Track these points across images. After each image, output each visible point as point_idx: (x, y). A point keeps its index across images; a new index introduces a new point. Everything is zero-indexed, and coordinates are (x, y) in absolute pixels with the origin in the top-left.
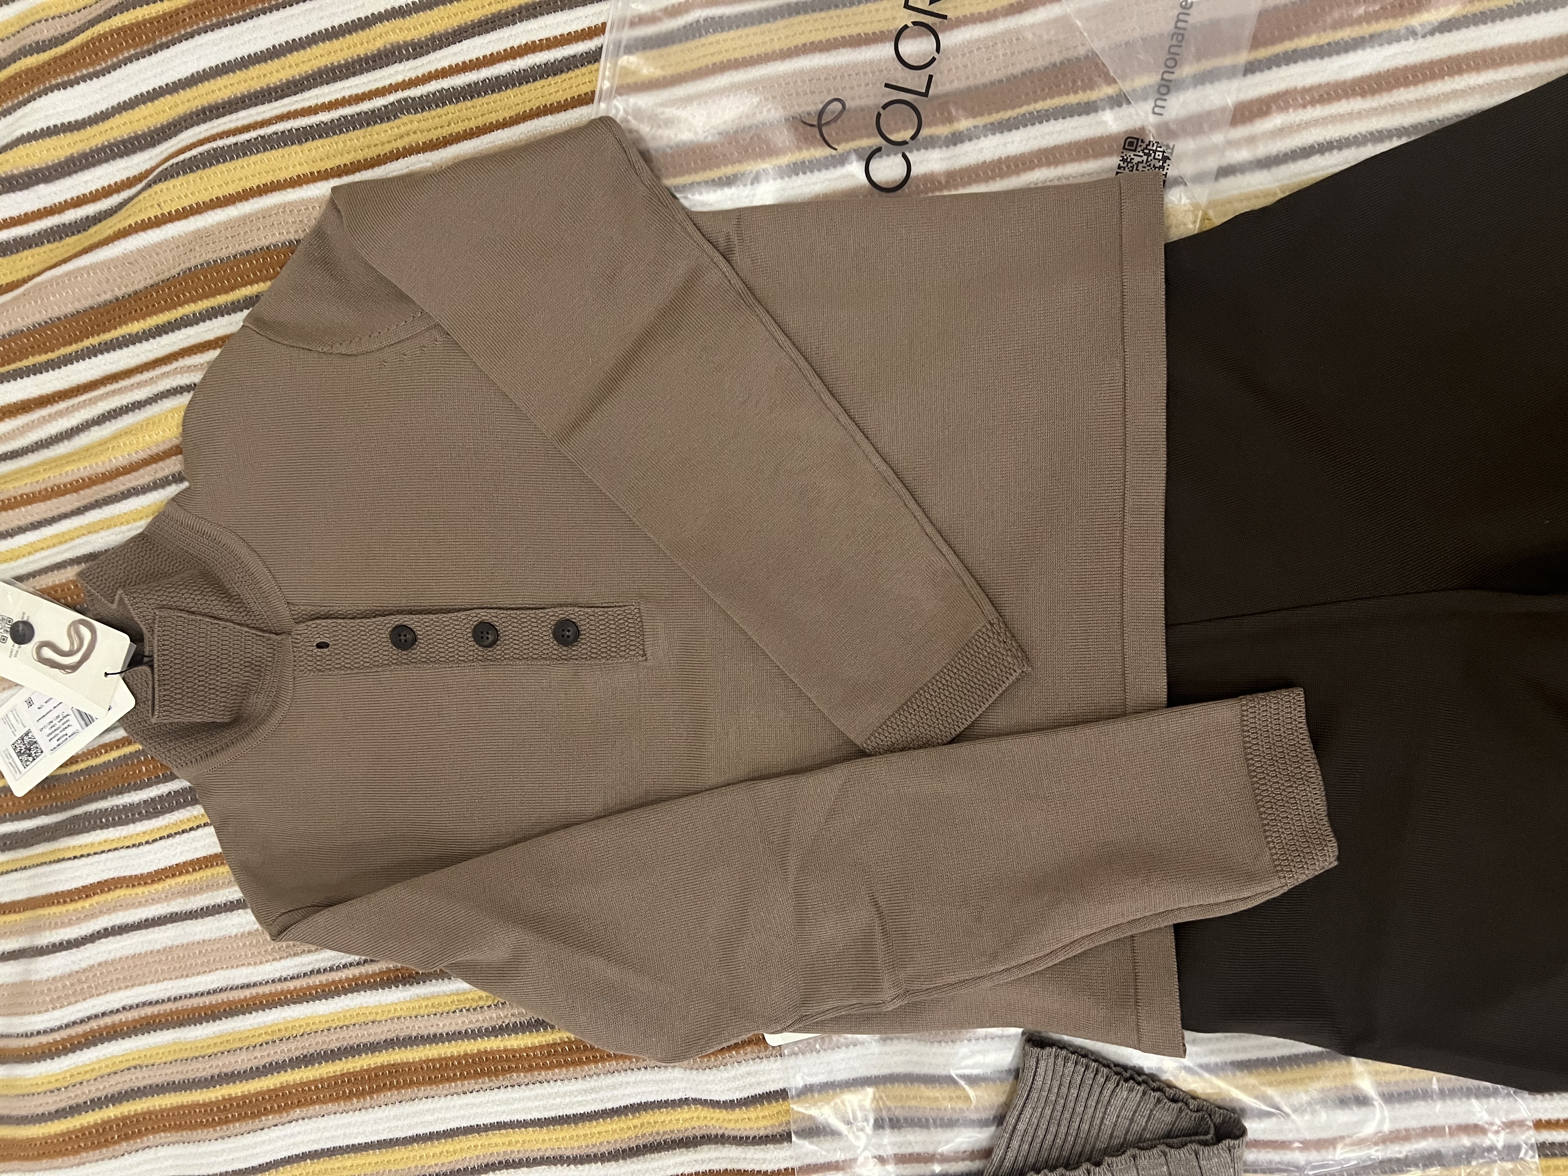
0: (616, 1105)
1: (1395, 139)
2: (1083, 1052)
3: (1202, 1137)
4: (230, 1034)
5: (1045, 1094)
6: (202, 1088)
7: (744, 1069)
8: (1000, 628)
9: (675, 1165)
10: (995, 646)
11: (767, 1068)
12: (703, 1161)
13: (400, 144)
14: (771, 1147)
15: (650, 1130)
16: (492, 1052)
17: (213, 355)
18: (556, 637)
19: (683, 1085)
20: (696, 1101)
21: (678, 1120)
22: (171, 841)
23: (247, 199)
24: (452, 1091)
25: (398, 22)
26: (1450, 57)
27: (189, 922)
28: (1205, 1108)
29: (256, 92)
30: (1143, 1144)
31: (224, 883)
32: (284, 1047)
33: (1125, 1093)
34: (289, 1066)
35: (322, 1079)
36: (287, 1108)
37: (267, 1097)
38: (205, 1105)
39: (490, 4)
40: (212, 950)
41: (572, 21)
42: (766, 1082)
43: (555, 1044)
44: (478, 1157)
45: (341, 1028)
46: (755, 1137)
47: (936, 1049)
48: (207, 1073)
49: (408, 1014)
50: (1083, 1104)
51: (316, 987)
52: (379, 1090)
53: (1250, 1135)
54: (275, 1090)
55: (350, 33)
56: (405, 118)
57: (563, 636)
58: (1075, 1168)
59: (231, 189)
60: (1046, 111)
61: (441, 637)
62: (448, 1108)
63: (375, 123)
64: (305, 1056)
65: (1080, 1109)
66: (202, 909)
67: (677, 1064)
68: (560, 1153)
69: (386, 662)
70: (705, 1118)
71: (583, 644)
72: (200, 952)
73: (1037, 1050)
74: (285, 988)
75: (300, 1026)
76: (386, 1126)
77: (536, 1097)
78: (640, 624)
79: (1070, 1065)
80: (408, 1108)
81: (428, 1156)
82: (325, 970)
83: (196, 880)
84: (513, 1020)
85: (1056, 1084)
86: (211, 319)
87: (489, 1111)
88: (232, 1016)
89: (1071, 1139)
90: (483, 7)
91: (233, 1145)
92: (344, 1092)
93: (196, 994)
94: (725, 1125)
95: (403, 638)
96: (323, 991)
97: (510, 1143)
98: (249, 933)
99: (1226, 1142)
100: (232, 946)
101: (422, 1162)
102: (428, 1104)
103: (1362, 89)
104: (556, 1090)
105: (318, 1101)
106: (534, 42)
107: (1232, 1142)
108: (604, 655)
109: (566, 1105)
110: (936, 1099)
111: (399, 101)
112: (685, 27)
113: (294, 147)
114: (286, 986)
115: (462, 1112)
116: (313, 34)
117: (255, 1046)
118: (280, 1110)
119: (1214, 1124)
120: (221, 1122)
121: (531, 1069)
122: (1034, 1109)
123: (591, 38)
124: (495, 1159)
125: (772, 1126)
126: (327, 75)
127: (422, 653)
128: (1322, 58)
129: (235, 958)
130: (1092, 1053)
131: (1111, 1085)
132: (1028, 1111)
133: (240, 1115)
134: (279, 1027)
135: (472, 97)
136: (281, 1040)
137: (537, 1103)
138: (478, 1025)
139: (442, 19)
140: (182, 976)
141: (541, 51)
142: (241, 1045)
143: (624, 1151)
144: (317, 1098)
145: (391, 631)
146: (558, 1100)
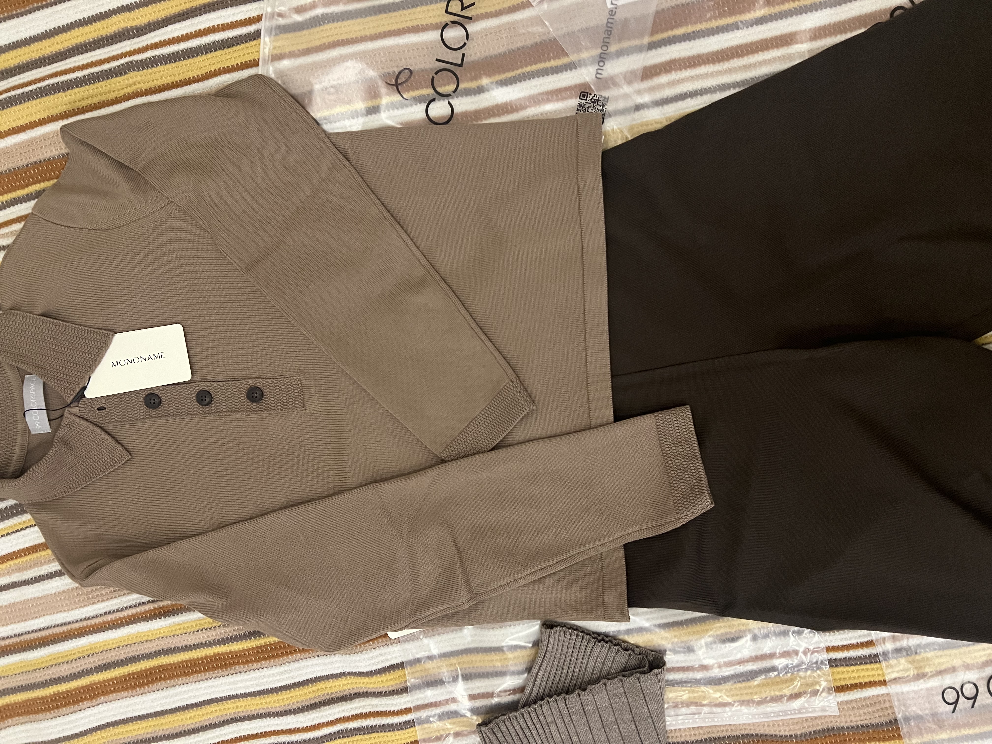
0: (301, 679)
1: (732, 89)
2: (575, 628)
3: (641, 669)
4: (55, 654)
5: (554, 653)
6: (40, 688)
7: (377, 652)
8: (517, 384)
9: (339, 712)
10: (514, 395)
11: (391, 650)
12: (356, 708)
13: (130, 90)
14: (396, 696)
15: (322, 693)
16: (222, 654)
17: (18, 226)
18: (248, 398)
19: (342, 664)
20: (350, 674)
21: (340, 685)
22: (8, 537)
23: (33, 128)
24: (199, 679)
25: (127, 15)
26: (762, 40)
27: (24, 587)
28: (644, 652)
29: (36, 60)
30: (609, 676)
31: (45, 562)
32: (91, 659)
33: (599, 649)
34: (95, 671)
35: (116, 677)
36: (95, 697)
37: (82, 691)
38: (43, 698)
39: (185, 3)
40: (40, 604)
41: (237, 13)
42: (391, 659)
43: (261, 647)
44: (218, 717)
45: (126, 646)
46: (386, 692)
47: (492, 632)
48: (43, 679)
49: (168, 635)
50: (576, 657)
51: (108, 622)
52: (153, 682)
53: (668, 665)
54: (87, 686)
55: (95, 21)
56: (132, 74)
57: (253, 397)
58: (572, 693)
59: (22, 122)
60: (532, 72)
61: (177, 400)
62: (197, 689)
63: (112, 77)
64: (105, 665)
65: (574, 660)
66: (32, 579)
67: (337, 652)
68: (268, 711)
69: (142, 417)
70: (356, 683)
71: (266, 401)
72: (32, 605)
73: (548, 630)
74: (89, 624)
75: (100, 647)
76: (159, 703)
77: (251, 680)
78: (301, 388)
79: (568, 636)
80: (172, 691)
81: (186, 719)
82: (114, 611)
83: (26, 561)
84: (235, 633)
85: (560, 647)
86: (14, 206)
87: (223, 689)
88: (56, 643)
89: (569, 677)
90: (181, 5)
91: (63, 721)
92: (131, 684)
93: (32, 631)
94: (369, 686)
95: (152, 401)
96: (113, 624)
97: (237, 707)
98: (64, 592)
99: (654, 671)
100: (53, 601)
101: (183, 723)
102: (184, 688)
103: (713, 59)
104: (263, 674)
105: (115, 691)
106: (213, 26)
107: (658, 670)
108: (279, 407)
109: (270, 682)
110: (492, 660)
111: (127, 63)
112: (310, 19)
113: (60, 93)
114: (89, 622)
115: (206, 691)
116: (71, 23)
117: (72, 661)
118: (91, 698)
119: (649, 662)
120: (53, 708)
121: (247, 662)
122: (548, 663)
123: (251, 24)
124: (228, 717)
125: (396, 684)
126: (82, 48)
127: (165, 410)
128: (690, 41)
129: (56, 608)
130: (580, 627)
131: (591, 645)
132: (545, 664)
133: (65, 703)
134: (87, 648)
135: (175, 61)
136: (89, 656)
137: (252, 683)
138: (213, 638)
139: (155, 12)
140: (22, 621)
141: (219, 32)
142: (63, 661)
143: (307, 706)
144: (114, 689)
145: (145, 398)
146: (265, 680)
